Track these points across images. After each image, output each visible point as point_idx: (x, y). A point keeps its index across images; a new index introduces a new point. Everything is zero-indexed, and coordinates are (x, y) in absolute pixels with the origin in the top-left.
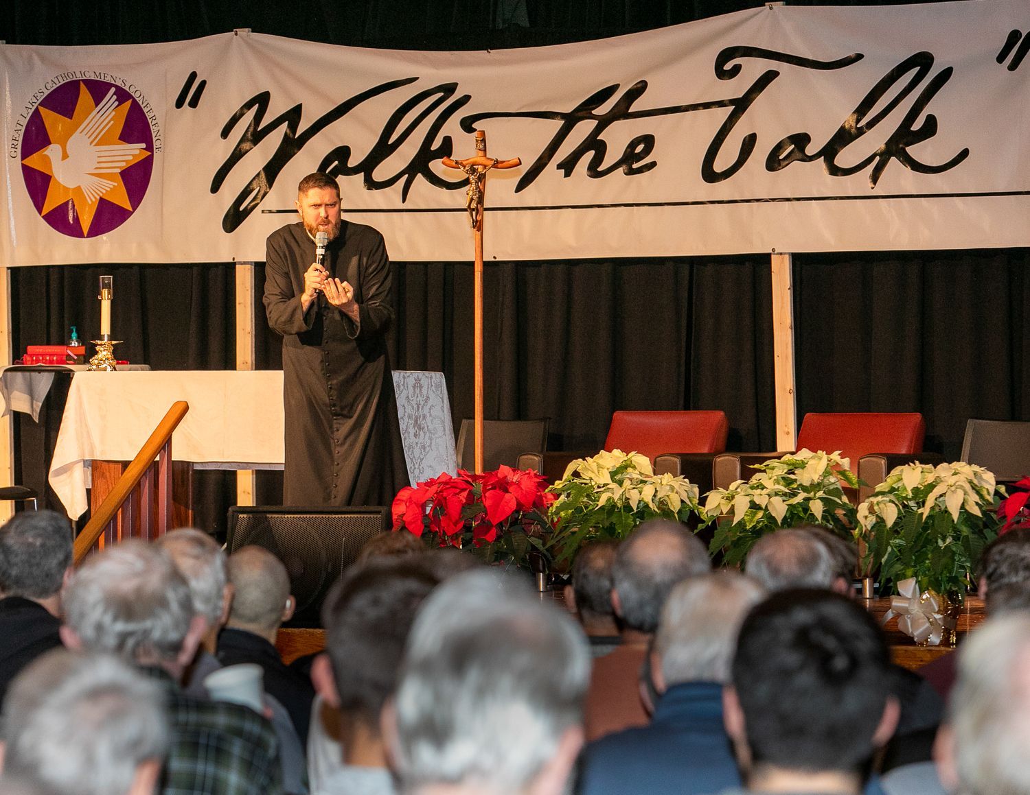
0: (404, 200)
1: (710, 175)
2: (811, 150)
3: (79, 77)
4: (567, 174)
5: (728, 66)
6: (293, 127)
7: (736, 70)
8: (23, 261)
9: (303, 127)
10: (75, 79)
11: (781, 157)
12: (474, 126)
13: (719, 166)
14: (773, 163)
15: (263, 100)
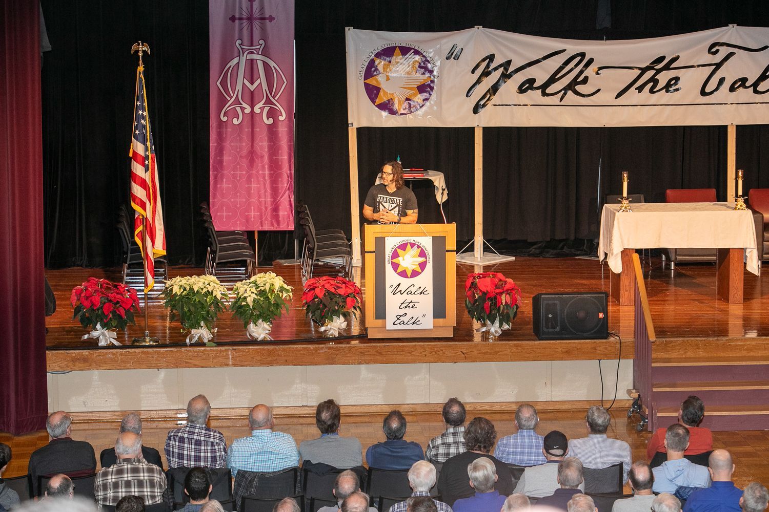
0: (560, 101)
1: (703, 93)
2: (747, 84)
3: (397, 45)
4: (640, 92)
5: (714, 50)
6: (506, 69)
7: (717, 51)
8: (365, 124)
9: (511, 69)
10: (395, 46)
11: (735, 87)
12: (599, 72)
13: (708, 90)
14: (732, 89)
15: (491, 58)
